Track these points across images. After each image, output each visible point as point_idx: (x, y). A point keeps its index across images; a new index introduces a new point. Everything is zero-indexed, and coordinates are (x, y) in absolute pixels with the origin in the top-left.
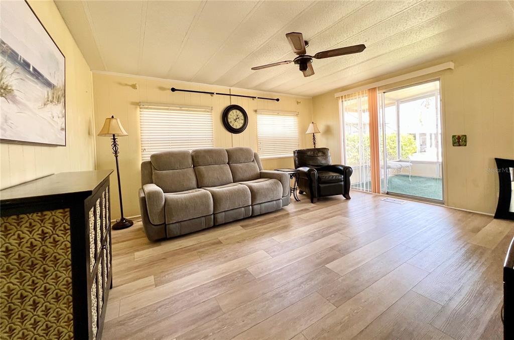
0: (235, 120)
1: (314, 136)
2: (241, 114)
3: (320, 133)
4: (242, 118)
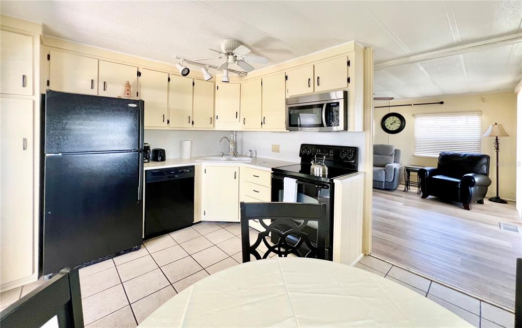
1: (497, 139)
2: (398, 119)
3: (508, 136)
4: (400, 122)
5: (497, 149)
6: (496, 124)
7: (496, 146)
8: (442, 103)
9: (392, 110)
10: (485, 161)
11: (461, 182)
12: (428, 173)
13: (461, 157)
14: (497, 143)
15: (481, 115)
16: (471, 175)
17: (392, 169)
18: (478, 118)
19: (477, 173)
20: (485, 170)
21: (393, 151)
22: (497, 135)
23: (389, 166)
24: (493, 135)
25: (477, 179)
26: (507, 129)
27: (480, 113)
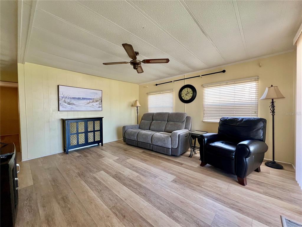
0: (186, 95)
1: (273, 102)
2: (191, 90)
3: (285, 98)
4: (192, 92)
5: (273, 112)
6: (272, 86)
7: (272, 109)
8: (224, 71)
9: (187, 82)
10: (261, 125)
11: (236, 151)
12: (206, 139)
13: (238, 122)
14: (273, 106)
15: (258, 80)
16: (245, 142)
17: (176, 136)
18: (255, 84)
19: (253, 140)
20: (262, 135)
21: (185, 118)
22: (273, 97)
23: (175, 133)
24: (268, 98)
25: (252, 148)
26: (283, 91)
27: (256, 78)
